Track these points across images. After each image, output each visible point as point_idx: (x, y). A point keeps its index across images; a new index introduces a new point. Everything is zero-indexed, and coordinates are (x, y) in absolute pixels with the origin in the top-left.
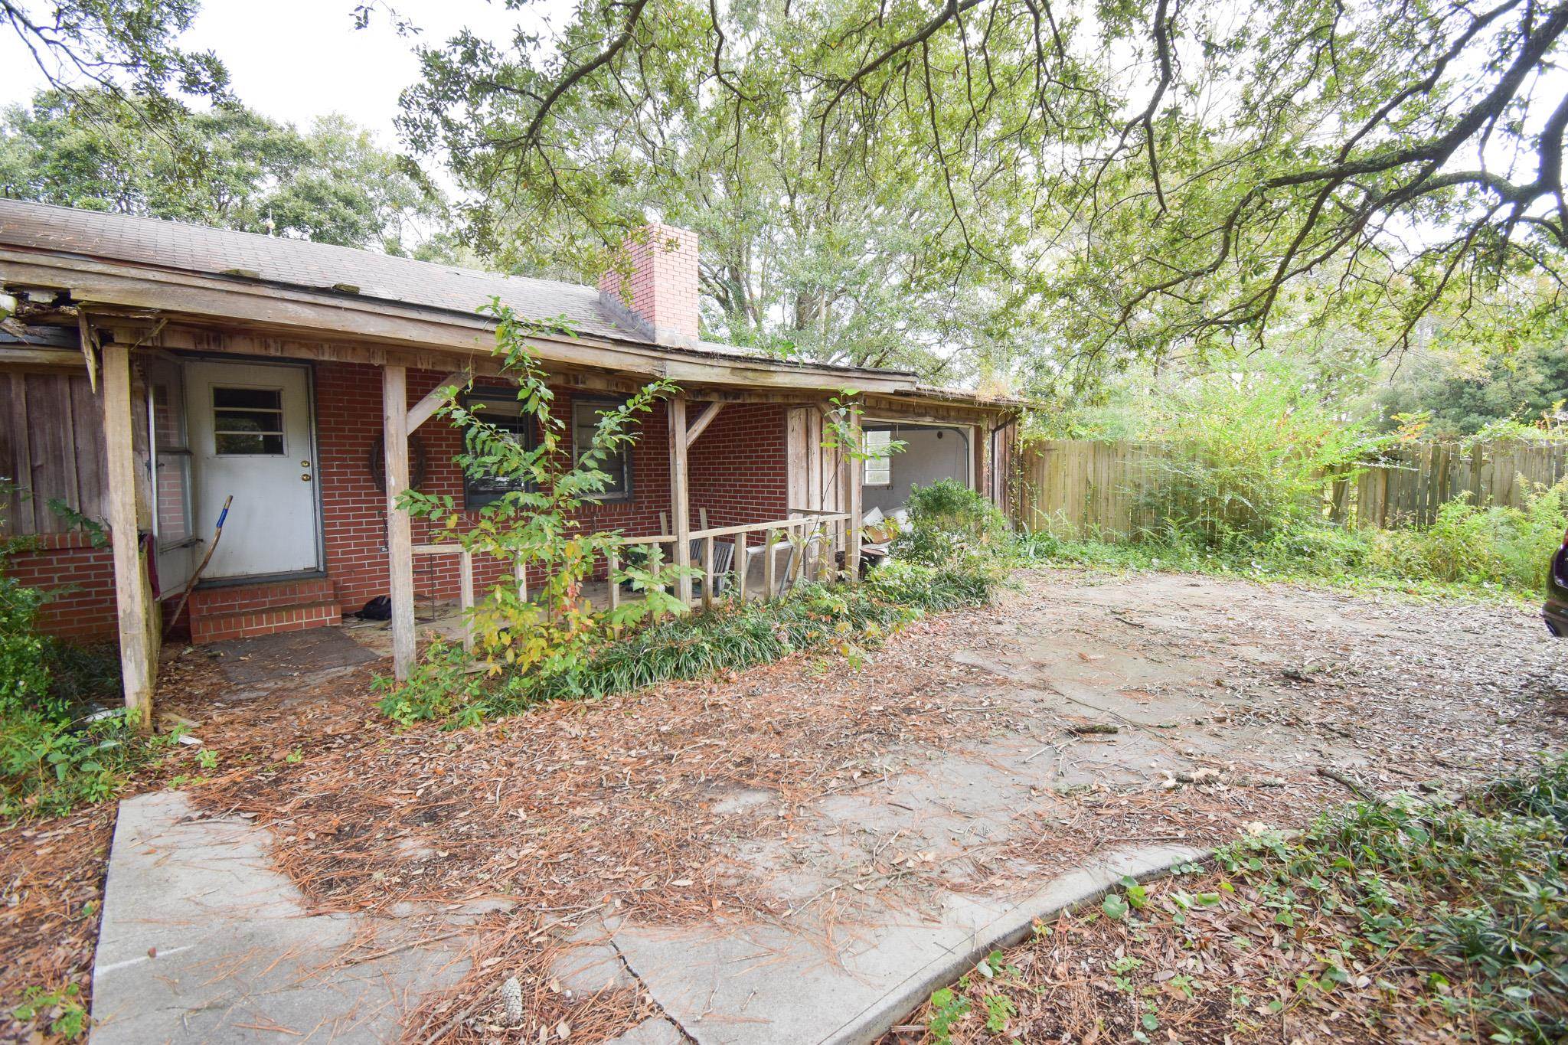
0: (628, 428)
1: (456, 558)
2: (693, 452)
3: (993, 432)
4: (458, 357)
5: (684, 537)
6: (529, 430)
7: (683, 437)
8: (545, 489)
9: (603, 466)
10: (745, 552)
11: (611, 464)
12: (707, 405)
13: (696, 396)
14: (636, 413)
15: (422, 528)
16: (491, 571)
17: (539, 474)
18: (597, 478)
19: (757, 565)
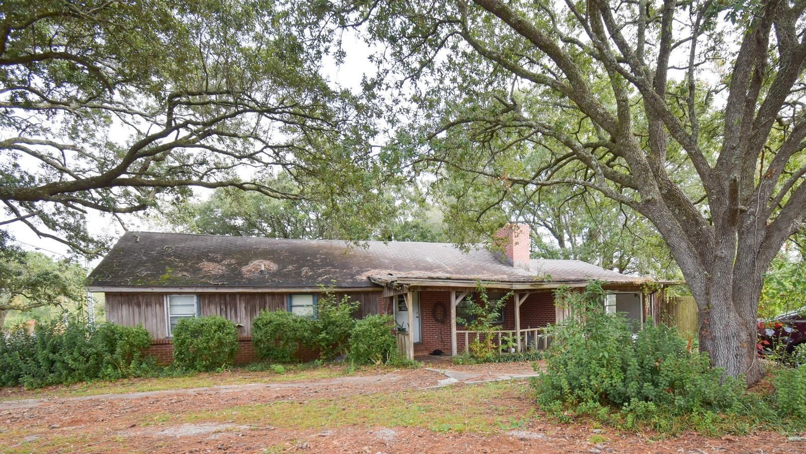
0: (503, 303)
1: (465, 333)
2: (521, 307)
3: (651, 295)
4: (466, 288)
5: (519, 330)
6: (483, 305)
7: (518, 304)
8: (485, 317)
9: (498, 312)
10: (537, 336)
11: (500, 311)
12: (525, 294)
13: (521, 293)
14: (505, 300)
15: (459, 326)
16: (472, 336)
17: (485, 314)
18: (496, 314)
19: (541, 341)
